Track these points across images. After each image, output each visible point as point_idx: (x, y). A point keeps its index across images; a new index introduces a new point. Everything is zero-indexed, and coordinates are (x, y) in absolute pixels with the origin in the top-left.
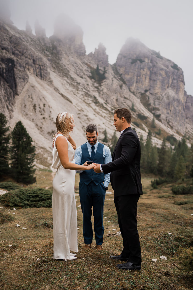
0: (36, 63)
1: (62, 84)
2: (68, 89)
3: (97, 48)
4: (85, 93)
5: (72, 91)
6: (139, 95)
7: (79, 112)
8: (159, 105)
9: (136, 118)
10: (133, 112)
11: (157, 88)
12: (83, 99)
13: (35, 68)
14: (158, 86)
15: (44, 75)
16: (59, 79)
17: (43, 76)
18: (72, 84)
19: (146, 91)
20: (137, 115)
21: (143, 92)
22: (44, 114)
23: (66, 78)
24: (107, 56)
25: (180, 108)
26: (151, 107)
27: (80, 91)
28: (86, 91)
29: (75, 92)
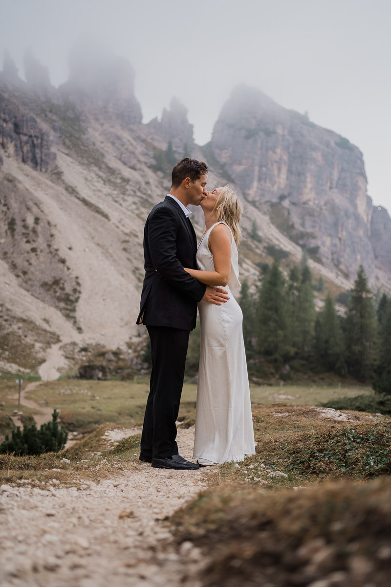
0: (21, 131)
1: (86, 179)
2: (100, 191)
3: (168, 109)
4: (141, 200)
5: (110, 195)
6: (266, 208)
7: (127, 238)
8: (314, 227)
9: (264, 255)
10: (256, 243)
11: (307, 190)
12: (137, 212)
13: (18, 143)
14: (309, 185)
15: (42, 160)
16: (79, 168)
17: (39, 160)
18: (109, 180)
19: (282, 198)
20: (265, 248)
21: (275, 200)
22: (34, 241)
23: (95, 169)
24: (192, 126)
25: (361, 233)
26: (294, 232)
27: (129, 195)
28: (144, 197)
29: (118, 197)
